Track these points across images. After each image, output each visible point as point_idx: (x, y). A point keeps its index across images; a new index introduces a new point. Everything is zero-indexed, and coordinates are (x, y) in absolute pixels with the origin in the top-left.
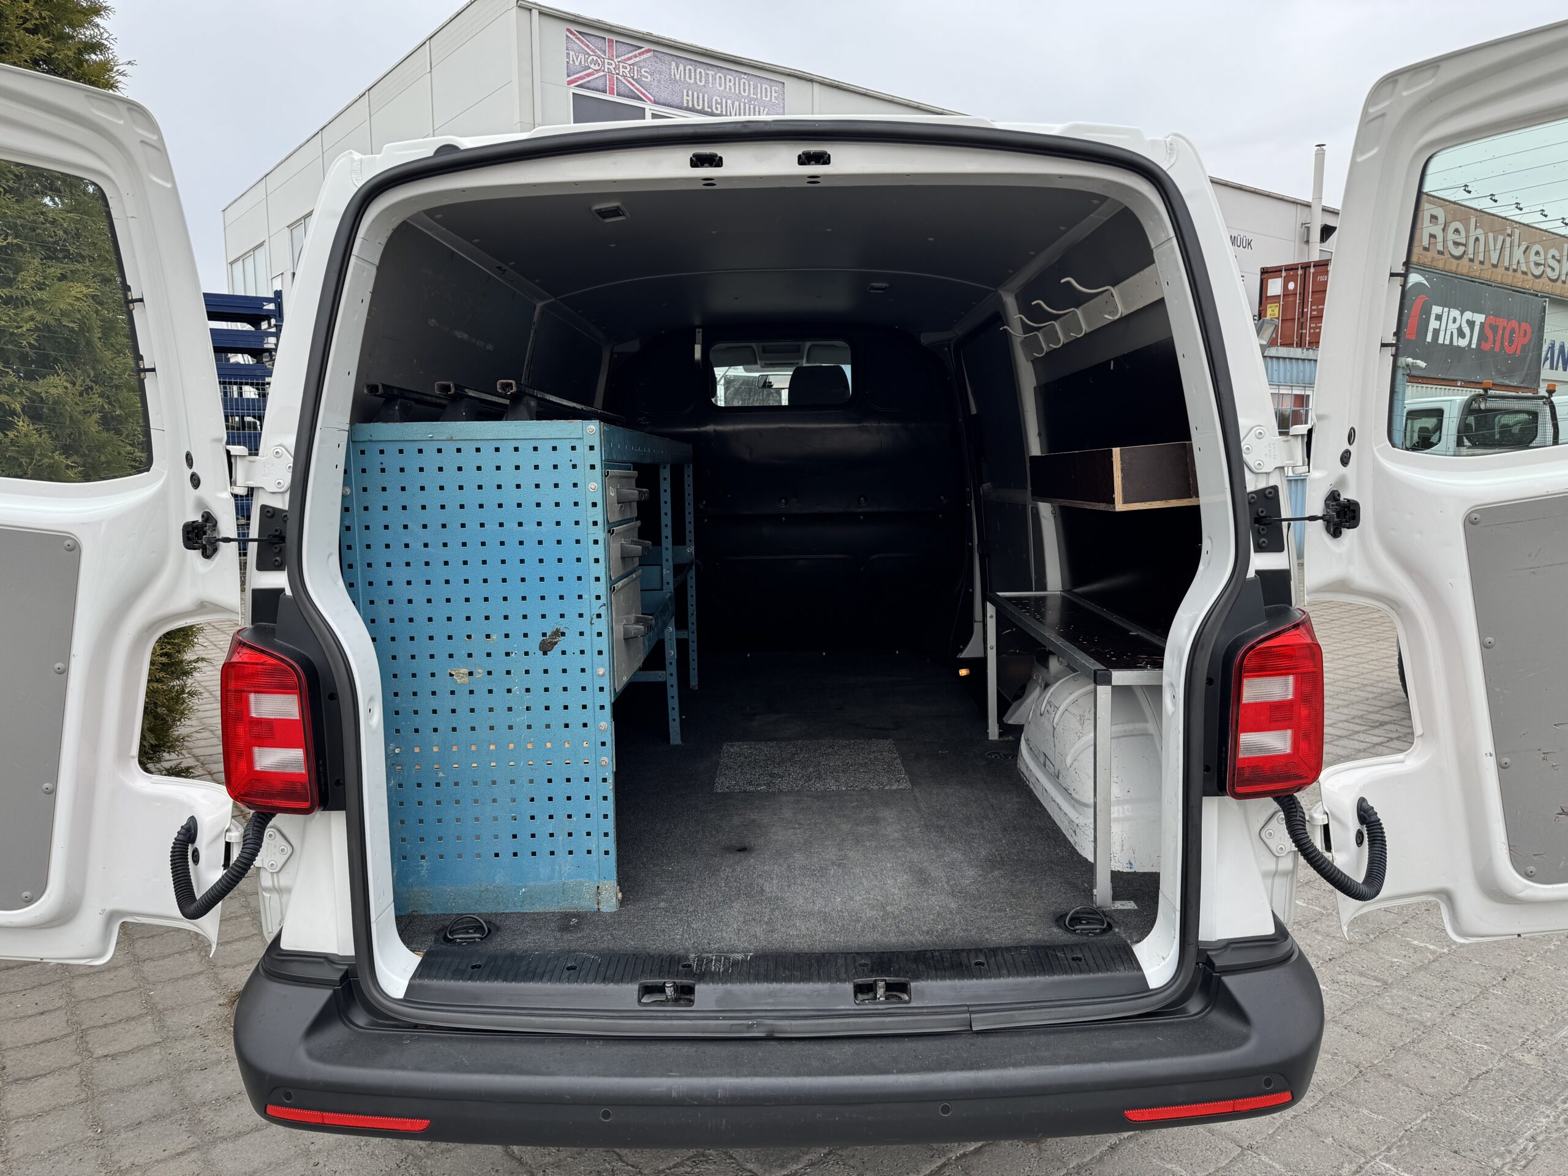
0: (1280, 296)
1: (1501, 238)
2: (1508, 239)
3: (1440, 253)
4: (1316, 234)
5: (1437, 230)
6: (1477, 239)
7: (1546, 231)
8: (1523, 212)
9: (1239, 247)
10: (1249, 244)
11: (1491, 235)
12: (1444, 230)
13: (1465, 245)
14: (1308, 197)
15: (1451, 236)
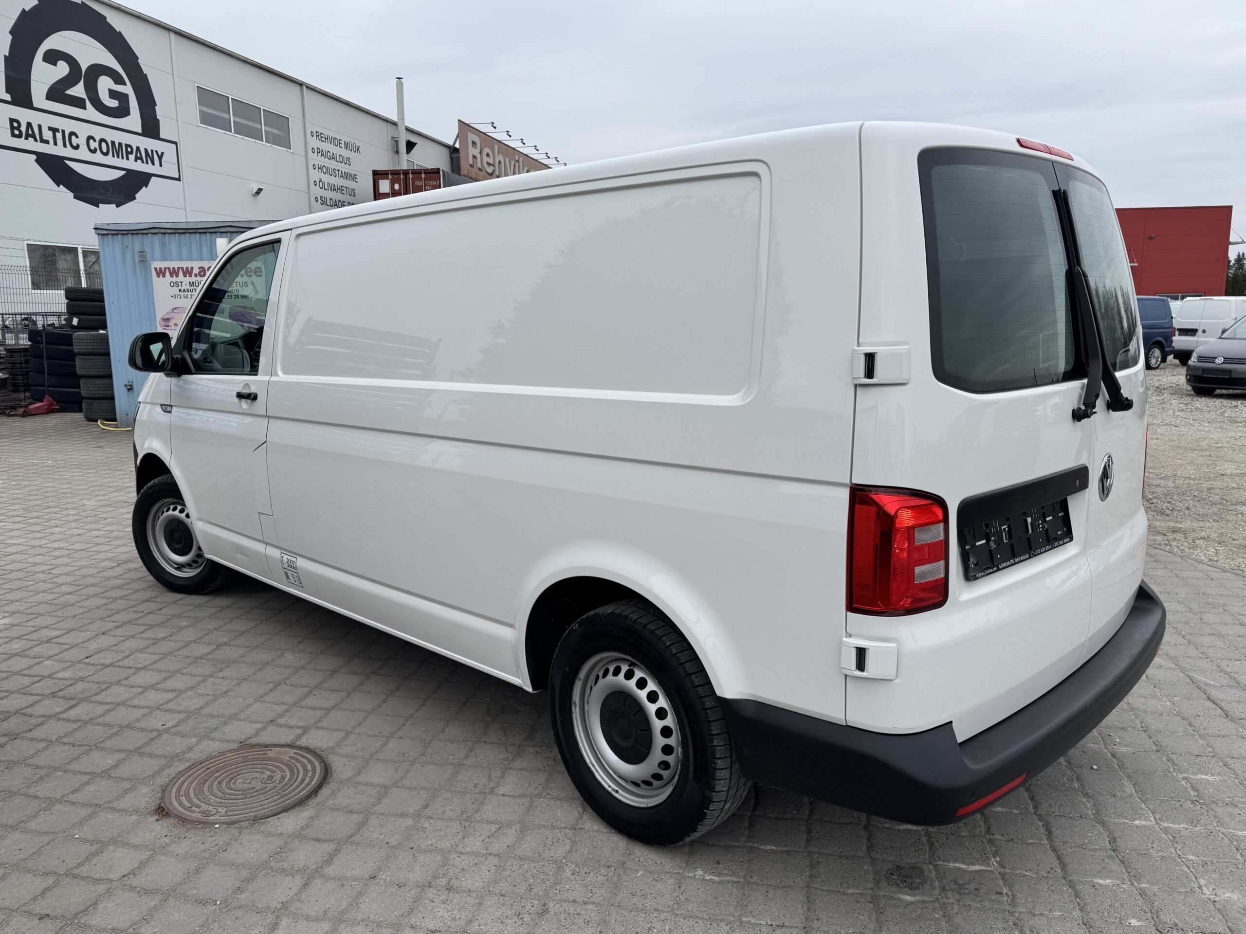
0: (389, 193)
1: (513, 162)
2: (517, 164)
3: (480, 170)
4: (403, 147)
5: (476, 152)
6: (500, 162)
7: (536, 160)
8: (512, 138)
9: (351, 151)
10: (358, 149)
11: (507, 159)
12: (480, 153)
13: (493, 165)
14: (394, 117)
15: (486, 159)
